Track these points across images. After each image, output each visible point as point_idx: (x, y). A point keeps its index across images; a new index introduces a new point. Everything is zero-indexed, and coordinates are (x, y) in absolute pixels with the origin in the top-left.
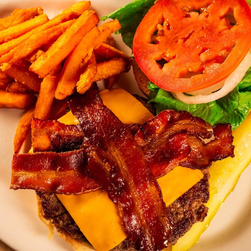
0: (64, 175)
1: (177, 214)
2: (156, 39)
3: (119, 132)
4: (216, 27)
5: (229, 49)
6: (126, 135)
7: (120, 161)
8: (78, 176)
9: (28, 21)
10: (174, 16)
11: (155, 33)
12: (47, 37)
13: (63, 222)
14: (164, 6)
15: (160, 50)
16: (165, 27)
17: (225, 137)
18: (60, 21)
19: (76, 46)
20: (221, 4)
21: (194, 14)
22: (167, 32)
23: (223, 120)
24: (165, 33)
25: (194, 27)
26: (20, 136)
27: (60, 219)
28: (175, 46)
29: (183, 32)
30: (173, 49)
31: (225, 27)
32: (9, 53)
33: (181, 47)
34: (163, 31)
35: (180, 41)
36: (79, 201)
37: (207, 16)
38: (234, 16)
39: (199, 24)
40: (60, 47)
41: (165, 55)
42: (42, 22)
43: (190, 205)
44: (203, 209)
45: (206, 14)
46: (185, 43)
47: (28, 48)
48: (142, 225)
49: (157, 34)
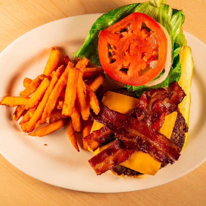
0: (116, 154)
1: (176, 138)
2: (112, 58)
3: (129, 121)
4: (141, 37)
5: (156, 50)
6: (133, 121)
7: (138, 134)
8: (123, 151)
9: (39, 87)
10: (115, 41)
11: (110, 54)
12: (59, 93)
13: (129, 172)
14: (105, 37)
15: (119, 64)
16: (113, 49)
17: (177, 89)
18: (57, 79)
19: (77, 89)
20: (136, 22)
21: (124, 34)
22: (116, 51)
23: (171, 80)
24: (115, 52)
25: (129, 41)
26: (74, 142)
27: (127, 172)
28: (126, 58)
29: (125, 47)
30: (126, 60)
31: (146, 35)
32: (44, 112)
33: (129, 57)
34: (114, 52)
35: (126, 53)
36: (131, 161)
37: (132, 32)
38: (147, 26)
39: (130, 39)
40: (71, 97)
41: (124, 66)
42: (48, 85)
43: (179, 130)
44: (185, 126)
45: (131, 31)
46: (130, 53)
47: (53, 104)
48: (165, 154)
49: (111, 55)
